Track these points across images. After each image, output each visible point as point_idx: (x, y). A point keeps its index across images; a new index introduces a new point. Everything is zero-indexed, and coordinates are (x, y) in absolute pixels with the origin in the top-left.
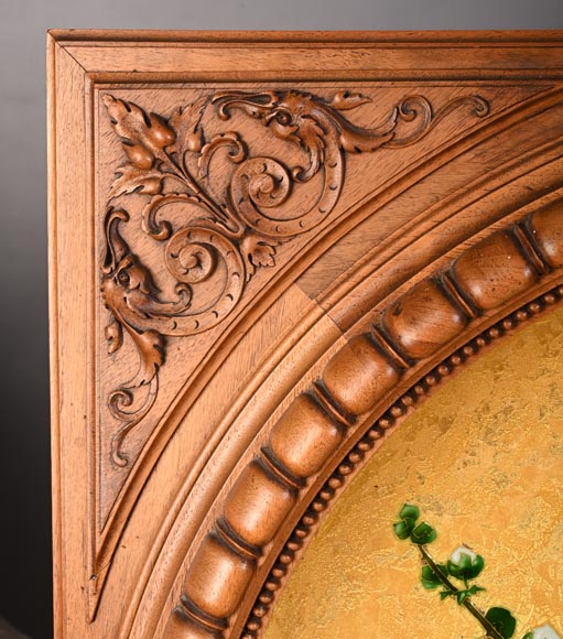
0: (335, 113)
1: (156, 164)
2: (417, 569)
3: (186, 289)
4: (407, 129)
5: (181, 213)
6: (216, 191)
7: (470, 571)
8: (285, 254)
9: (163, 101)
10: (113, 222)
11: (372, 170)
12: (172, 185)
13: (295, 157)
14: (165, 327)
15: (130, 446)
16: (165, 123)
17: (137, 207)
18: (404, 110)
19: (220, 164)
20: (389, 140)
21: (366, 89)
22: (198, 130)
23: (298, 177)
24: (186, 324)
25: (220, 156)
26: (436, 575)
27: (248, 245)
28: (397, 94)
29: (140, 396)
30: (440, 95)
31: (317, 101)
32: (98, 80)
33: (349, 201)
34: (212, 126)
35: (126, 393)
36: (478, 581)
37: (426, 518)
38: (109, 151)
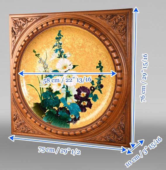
0: (27, 20)
1: (15, 24)
2: (35, 55)
3: (17, 33)
4: (31, 21)
5: (17, 27)
6: (19, 26)
7: (39, 55)
8: (24, 30)
9: (15, 19)
10: (12, 28)
11: (29, 24)
12: (16, 25)
13: (24, 23)
14: (16, 36)
15: (14, 45)
16: (15, 21)
17: (14, 27)
18: (31, 19)
19: (19, 24)
20: (30, 21)
21: (29, 18)
22: (18, 21)
23: (24, 24)
24: (17, 35)
25: (19, 23)
26: (36, 55)
27: (21, 29)
28: (30, 18)
29: (14, 41)
30: (33, 18)
31: (25, 19)
32: (12, 18)
33: (28, 26)
34: (19, 21)
35: (13, 41)
36: (39, 56)
37: (35, 51)
38: (12, 23)
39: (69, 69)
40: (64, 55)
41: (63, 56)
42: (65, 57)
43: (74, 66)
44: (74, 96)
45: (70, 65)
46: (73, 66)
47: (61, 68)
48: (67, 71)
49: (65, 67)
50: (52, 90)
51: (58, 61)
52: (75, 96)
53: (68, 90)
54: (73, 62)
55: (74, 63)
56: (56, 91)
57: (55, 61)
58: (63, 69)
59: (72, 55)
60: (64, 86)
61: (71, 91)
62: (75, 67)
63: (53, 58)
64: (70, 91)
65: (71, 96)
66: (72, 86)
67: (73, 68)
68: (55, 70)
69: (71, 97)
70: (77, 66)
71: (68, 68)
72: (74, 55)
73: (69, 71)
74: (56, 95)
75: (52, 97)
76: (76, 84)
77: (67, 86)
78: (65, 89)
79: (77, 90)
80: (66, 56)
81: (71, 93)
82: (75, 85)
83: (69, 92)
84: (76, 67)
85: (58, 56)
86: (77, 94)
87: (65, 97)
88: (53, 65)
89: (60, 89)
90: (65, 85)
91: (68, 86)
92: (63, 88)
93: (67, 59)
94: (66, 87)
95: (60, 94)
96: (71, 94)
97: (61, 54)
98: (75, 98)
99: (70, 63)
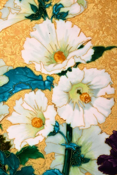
39: (77, 64)
40: (58, 7)
41: (50, 11)
42: (60, 15)
43: (99, 51)
44: (99, 163)
45: (82, 47)
46: (92, 52)
47: (45, 61)
48: (70, 69)
49: (61, 56)
50: (8, 145)
51: (32, 34)
52: (101, 160)
53: (74, 140)
54: (95, 33)
55: (98, 38)
56: (23, 149)
57: (17, 32)
58: (50, 63)
59: (91, 6)
60: (57, 126)
61: (84, 143)
62: (101, 55)
63: (6, 19)
64: (80, 144)
65: (86, 160)
66: (87, 126)
67: (94, 58)
68: (18, 68)
69: (84, 166)
70: (110, 48)
71: (74, 57)
72: (100, 7)
73: (78, 69)
74: (26, 162)
75: (10, 168)
76: (107, 118)
77: (69, 128)
78: (60, 139)
79: (108, 141)
80: (62, 10)
81: (85, 153)
82: (102, 120)
83: (79, 148)
84: (106, 53)
85: (31, 12)
86: (108, 153)
87: (61, 168)
88: (8, 49)
89: (41, 138)
90: (60, 122)
91: (72, 126)
92: (53, 134)
93: (69, 23)
94: (63, 129)
95: (40, 156)
96: (87, 156)
97: (40, 4)
98: (100, 169)
99: (83, 38)
